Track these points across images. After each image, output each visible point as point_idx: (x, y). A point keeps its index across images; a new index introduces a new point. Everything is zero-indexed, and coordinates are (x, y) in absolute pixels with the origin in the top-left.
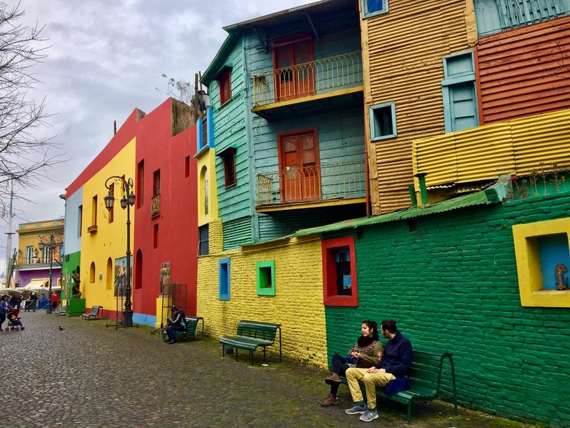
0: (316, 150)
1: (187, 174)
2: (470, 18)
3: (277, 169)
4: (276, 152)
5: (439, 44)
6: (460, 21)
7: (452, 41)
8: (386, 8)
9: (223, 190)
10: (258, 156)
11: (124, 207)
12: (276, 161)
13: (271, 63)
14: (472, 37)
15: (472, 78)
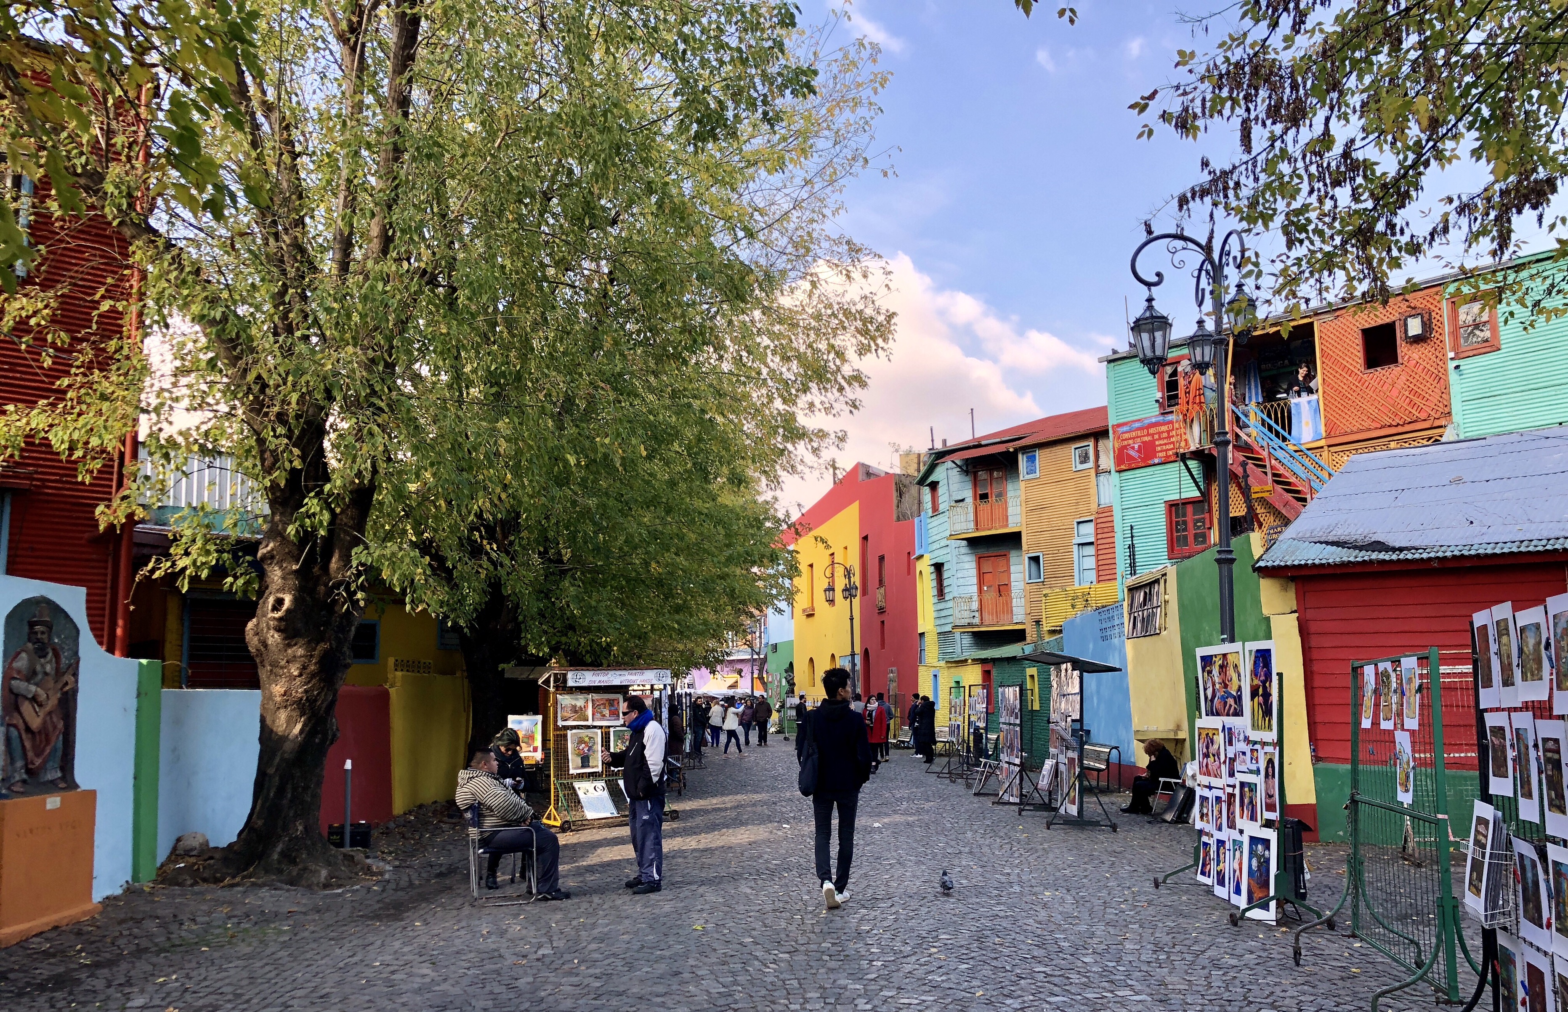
0: (1008, 571)
1: (909, 573)
2: (1093, 491)
3: (975, 589)
4: (974, 572)
5: (1073, 509)
6: (1084, 493)
7: (1082, 508)
8: (1038, 474)
9: (936, 600)
10: (959, 575)
11: (846, 598)
12: (975, 580)
13: (969, 485)
14: (1094, 507)
15: (1092, 540)
